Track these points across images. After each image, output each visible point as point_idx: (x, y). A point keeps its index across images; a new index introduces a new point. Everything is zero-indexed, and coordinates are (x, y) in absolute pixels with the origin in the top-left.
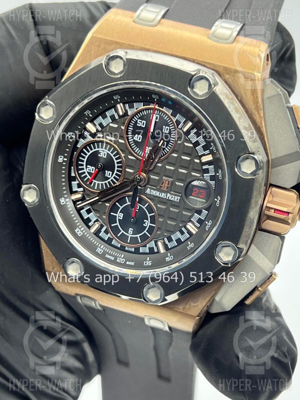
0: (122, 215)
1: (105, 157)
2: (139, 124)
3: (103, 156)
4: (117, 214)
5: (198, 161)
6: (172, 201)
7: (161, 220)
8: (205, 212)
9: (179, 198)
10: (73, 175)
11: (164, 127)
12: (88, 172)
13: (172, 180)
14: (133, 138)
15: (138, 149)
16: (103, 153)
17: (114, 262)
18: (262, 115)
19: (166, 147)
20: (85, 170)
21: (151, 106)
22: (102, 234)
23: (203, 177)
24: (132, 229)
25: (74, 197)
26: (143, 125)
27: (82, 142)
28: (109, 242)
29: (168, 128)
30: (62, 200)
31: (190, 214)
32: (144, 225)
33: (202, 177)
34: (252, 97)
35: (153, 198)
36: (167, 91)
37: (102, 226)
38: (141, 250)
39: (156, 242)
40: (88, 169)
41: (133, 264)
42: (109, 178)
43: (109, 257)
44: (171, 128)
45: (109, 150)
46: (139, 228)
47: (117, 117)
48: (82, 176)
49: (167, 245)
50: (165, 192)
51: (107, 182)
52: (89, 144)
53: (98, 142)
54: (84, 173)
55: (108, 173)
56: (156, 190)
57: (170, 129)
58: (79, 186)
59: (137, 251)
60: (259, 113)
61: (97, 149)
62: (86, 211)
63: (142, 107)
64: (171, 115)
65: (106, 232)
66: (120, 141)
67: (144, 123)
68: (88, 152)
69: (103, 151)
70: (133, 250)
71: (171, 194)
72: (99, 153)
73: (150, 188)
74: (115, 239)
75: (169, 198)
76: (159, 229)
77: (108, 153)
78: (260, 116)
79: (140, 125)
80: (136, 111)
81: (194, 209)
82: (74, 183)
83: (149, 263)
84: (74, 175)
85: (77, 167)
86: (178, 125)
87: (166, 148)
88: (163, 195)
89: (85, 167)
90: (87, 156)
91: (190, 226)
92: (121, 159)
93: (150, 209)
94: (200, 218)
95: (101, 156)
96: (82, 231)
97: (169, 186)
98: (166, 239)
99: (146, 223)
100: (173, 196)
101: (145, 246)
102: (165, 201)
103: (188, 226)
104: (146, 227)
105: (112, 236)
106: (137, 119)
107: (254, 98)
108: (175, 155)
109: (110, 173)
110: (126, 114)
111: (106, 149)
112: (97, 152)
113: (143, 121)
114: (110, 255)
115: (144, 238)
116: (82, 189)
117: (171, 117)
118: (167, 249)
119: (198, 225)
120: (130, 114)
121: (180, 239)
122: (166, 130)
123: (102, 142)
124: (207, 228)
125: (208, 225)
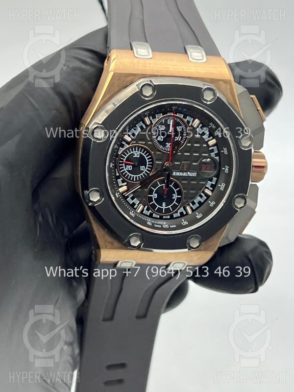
0: (156, 195)
1: (138, 157)
2: (160, 128)
4: (152, 195)
5: (206, 145)
6: (192, 176)
7: (185, 191)
8: (215, 179)
9: (196, 173)
10: (118, 175)
11: (178, 127)
12: (127, 170)
13: (189, 162)
15: (162, 146)
16: (137, 154)
17: (162, 229)
19: (181, 140)
20: (125, 170)
21: (168, 114)
22: (145, 212)
24: (165, 203)
25: (121, 190)
26: (163, 128)
27: (122, 150)
28: (151, 216)
29: (181, 127)
30: (117, 194)
32: (173, 198)
33: (209, 156)
35: (177, 177)
37: (144, 206)
38: (175, 216)
39: (185, 209)
41: (175, 226)
42: (143, 171)
43: (157, 226)
44: (183, 127)
45: (141, 151)
46: (169, 200)
47: (144, 127)
48: (124, 174)
49: (192, 207)
50: (186, 172)
51: (142, 174)
52: (125, 151)
53: (132, 148)
54: (125, 171)
55: (142, 168)
56: (181, 172)
58: (123, 181)
59: (172, 217)
61: (132, 152)
62: (131, 198)
63: (162, 116)
64: (183, 118)
65: (148, 209)
66: (149, 143)
68: (126, 155)
70: (169, 217)
71: (190, 172)
72: (134, 155)
73: (175, 172)
74: (155, 213)
75: (189, 175)
76: (185, 198)
77: (140, 154)
80: (158, 120)
81: (207, 178)
82: (119, 181)
83: (186, 223)
85: (119, 169)
86: (188, 124)
88: (185, 174)
89: (124, 167)
90: (125, 159)
91: (207, 191)
92: (151, 155)
93: (176, 186)
94: (212, 184)
95: (135, 157)
96: (133, 213)
97: (188, 167)
98: (191, 204)
99: (174, 196)
100: (192, 173)
101: (177, 212)
102: (187, 178)
103: (206, 191)
104: (175, 199)
105: (153, 211)
106: (158, 126)
108: (189, 145)
110: (151, 123)
111: (138, 151)
112: (133, 154)
113: (163, 126)
114: (157, 224)
115: (174, 207)
116: (125, 183)
118: (193, 210)
119: (211, 189)
120: (154, 123)
121: (200, 201)
122: (179, 129)
123: (135, 147)
124: (222, 189)
125: (222, 186)
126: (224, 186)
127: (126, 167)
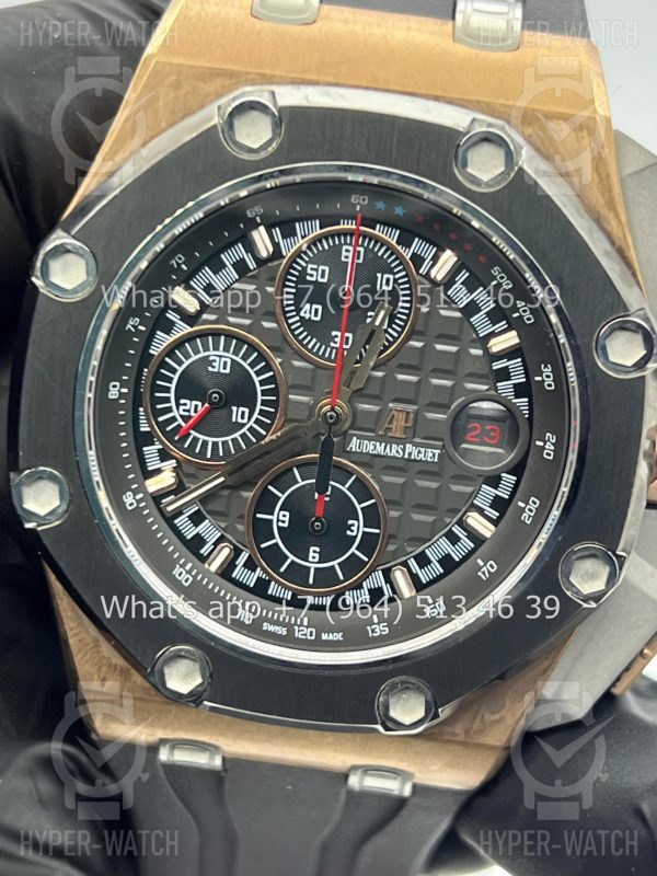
0: (285, 517)
1: (228, 371)
2: (311, 275)
3: (222, 371)
4: (272, 514)
5: (479, 352)
6: (421, 461)
7: (394, 514)
8: (509, 479)
9: (437, 452)
10: (144, 428)
11: (379, 275)
12: (181, 416)
13: (415, 408)
14: (298, 314)
15: (315, 340)
16: (221, 360)
17: (289, 641)
18: (624, 218)
19: (389, 326)
20: (175, 413)
21: (343, 226)
22: (239, 572)
23: (497, 391)
24: (318, 549)
25: (153, 485)
26: (323, 276)
27: (163, 341)
28: (260, 589)
29: (391, 277)
30: (129, 499)
31: (470, 489)
32: (349, 533)
33: (492, 392)
34: (595, 176)
35: (368, 461)
36: (398, 180)
37: (237, 552)
39: (387, 574)
40: (181, 408)
41: (338, 636)
42: (244, 425)
43: (272, 628)
44: (397, 276)
45: (236, 353)
46: (335, 542)
47: (251, 264)
48: (169, 429)
49: (417, 575)
50: (398, 441)
51: (237, 435)
52: (179, 344)
53: (203, 335)
54: (173, 419)
55: (238, 413)
56: (380, 439)
57: (395, 281)
58: (164, 455)
60: (617, 215)
61: (202, 354)
62: (191, 517)
63: (319, 232)
64: (398, 243)
65: (250, 565)
66: (267, 325)
67: (323, 271)
68: (180, 362)
69: (220, 356)
71: (416, 445)
72: (211, 363)
73: (359, 437)
74: (277, 582)
75: (410, 454)
76: (392, 537)
77: (233, 361)
78: (619, 221)
79: (313, 279)
80: (302, 242)
81: (479, 474)
82: (151, 451)
84: (148, 429)
85: (153, 407)
86: (417, 268)
87: (390, 330)
88: (394, 451)
89: (173, 404)
90: (178, 374)
91: (474, 520)
92: (271, 370)
93: (362, 490)
94: (497, 497)
95: (216, 370)
96: (189, 572)
97: (409, 425)
98: (413, 563)
99: (354, 528)
100: (423, 450)
101: (360, 587)
102: (402, 464)
103: (470, 521)
104: (356, 537)
105: (268, 574)
106: (304, 264)
107: (601, 179)
109: (243, 413)
110: (277, 254)
111: (226, 349)
112: (206, 361)
113: (321, 268)
114: (272, 622)
115: (352, 566)
116: (173, 463)
117: (399, 248)
118: (419, 586)
119: (494, 514)
120: (288, 252)
121: (448, 555)
122: (384, 282)
123: (216, 334)
124: (527, 517)
125: (529, 509)
126: (533, 507)
127: (178, 405)
